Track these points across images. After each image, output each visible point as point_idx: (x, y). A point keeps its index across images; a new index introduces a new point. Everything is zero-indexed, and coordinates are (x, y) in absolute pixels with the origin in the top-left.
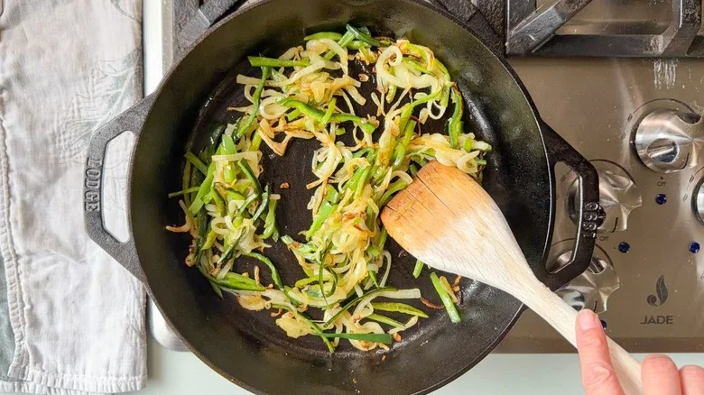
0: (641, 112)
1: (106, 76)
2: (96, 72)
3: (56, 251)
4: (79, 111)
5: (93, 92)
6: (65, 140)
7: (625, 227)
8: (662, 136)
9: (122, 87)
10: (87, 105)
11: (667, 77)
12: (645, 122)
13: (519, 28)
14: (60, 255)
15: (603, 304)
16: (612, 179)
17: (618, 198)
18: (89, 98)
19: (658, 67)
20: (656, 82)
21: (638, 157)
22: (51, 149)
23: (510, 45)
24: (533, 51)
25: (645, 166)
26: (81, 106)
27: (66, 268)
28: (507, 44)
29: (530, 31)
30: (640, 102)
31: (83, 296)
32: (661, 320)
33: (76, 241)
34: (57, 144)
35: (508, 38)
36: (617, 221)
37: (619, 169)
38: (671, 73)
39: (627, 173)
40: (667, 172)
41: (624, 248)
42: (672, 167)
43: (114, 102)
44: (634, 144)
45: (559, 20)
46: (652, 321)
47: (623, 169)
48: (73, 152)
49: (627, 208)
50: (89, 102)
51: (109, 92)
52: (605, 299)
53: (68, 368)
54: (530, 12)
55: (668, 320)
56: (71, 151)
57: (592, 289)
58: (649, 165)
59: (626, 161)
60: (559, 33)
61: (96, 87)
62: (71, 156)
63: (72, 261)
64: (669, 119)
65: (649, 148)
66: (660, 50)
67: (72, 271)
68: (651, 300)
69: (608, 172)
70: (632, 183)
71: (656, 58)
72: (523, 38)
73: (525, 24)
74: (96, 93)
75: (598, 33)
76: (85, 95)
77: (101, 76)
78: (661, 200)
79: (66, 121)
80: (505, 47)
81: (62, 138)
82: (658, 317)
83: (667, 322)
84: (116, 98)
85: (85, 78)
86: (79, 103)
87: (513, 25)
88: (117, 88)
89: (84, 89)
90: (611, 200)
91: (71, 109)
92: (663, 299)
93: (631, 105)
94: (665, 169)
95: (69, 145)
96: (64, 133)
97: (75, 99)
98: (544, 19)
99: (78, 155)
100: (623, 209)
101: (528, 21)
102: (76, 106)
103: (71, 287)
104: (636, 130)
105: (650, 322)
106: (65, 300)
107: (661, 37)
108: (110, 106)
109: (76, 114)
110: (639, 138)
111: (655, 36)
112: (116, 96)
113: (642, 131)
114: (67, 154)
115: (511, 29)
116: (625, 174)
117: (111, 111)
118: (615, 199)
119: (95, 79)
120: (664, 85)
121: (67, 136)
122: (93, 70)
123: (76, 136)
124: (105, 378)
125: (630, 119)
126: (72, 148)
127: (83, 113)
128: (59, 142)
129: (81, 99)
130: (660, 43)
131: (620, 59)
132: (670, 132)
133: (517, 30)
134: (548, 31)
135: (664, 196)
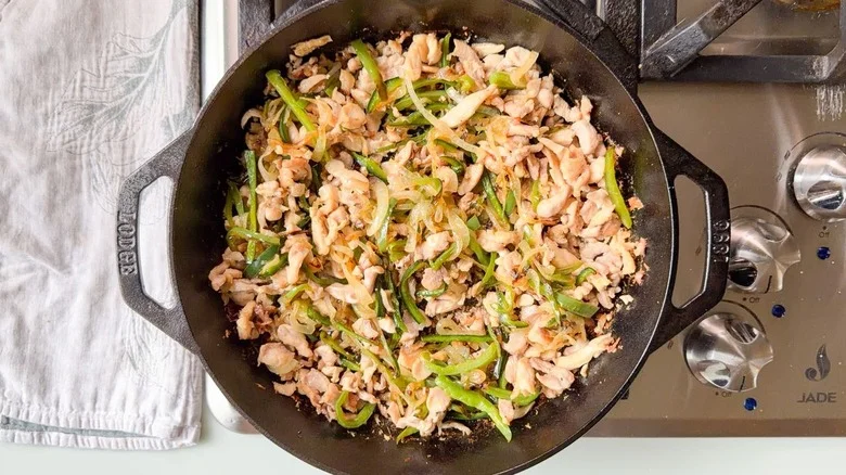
0: (800, 148)
1: (126, 54)
2: (112, 45)
3: (35, 256)
4: (82, 90)
5: (106, 70)
6: (59, 123)
7: (780, 287)
8: (826, 177)
9: (146, 71)
10: (94, 84)
11: (831, 105)
12: (805, 161)
13: (656, 48)
14: (39, 262)
15: (752, 379)
16: (766, 229)
17: (773, 253)
18: (99, 76)
19: (821, 94)
20: (818, 112)
21: (796, 202)
22: (40, 131)
23: (644, 67)
24: (672, 75)
25: (804, 213)
26: (85, 84)
27: (45, 278)
28: (640, 66)
29: (669, 50)
30: (799, 137)
31: (61, 314)
32: (822, 398)
33: (61, 247)
34: (49, 128)
35: (642, 59)
36: (771, 280)
37: (774, 216)
38: (837, 100)
39: (783, 221)
40: (831, 221)
41: (779, 311)
42: (837, 216)
43: (134, 87)
44: (792, 187)
45: (704, 38)
46: (811, 399)
47: (778, 216)
48: (67, 139)
49: (783, 264)
50: (98, 81)
51: (129, 75)
52: (755, 372)
53: (36, 398)
54: (669, 28)
55: (829, 398)
56: (64, 137)
57: (740, 360)
58: (810, 212)
59: (782, 207)
60: (703, 53)
61: (110, 64)
62: (63, 144)
63: (53, 270)
64: (835, 157)
65: (810, 191)
66: (825, 74)
67: (52, 282)
68: (811, 374)
69: (760, 220)
70: (788, 234)
71: (821, 83)
72: (659, 59)
73: (662, 43)
74: (109, 72)
75: (748, 54)
76: (94, 72)
77: (118, 52)
78: (823, 254)
79: (63, 100)
80: (638, 70)
81: (56, 119)
82: (818, 394)
83: (829, 401)
84: (138, 83)
85: (97, 51)
86: (83, 80)
87: (648, 44)
88: (140, 71)
89: (94, 65)
90: (764, 254)
91: (72, 86)
92: (825, 373)
93: (788, 141)
94: (829, 217)
95: (63, 130)
96: (59, 114)
97: (79, 74)
98: (685, 37)
99: (73, 143)
100: (778, 265)
101: (667, 39)
102: (78, 85)
103: (48, 303)
104: (795, 170)
105: (808, 400)
106: (39, 317)
107: (826, 58)
108: (128, 91)
109: (77, 94)
110: (798, 178)
111: (819, 57)
112: (138, 80)
113: (801, 172)
114: (60, 139)
115: (645, 48)
116: (780, 222)
117: (128, 96)
118: (768, 254)
119: (111, 53)
120: (828, 115)
121: (63, 117)
122: (108, 43)
123: (74, 120)
124: (91, 413)
125: (786, 157)
126: (67, 133)
127: (87, 93)
128: (52, 124)
129: (88, 77)
130: (825, 66)
131: (776, 84)
132: (836, 173)
133: (653, 49)
134: (691, 51)
135: (827, 249)
